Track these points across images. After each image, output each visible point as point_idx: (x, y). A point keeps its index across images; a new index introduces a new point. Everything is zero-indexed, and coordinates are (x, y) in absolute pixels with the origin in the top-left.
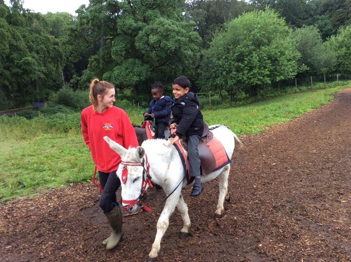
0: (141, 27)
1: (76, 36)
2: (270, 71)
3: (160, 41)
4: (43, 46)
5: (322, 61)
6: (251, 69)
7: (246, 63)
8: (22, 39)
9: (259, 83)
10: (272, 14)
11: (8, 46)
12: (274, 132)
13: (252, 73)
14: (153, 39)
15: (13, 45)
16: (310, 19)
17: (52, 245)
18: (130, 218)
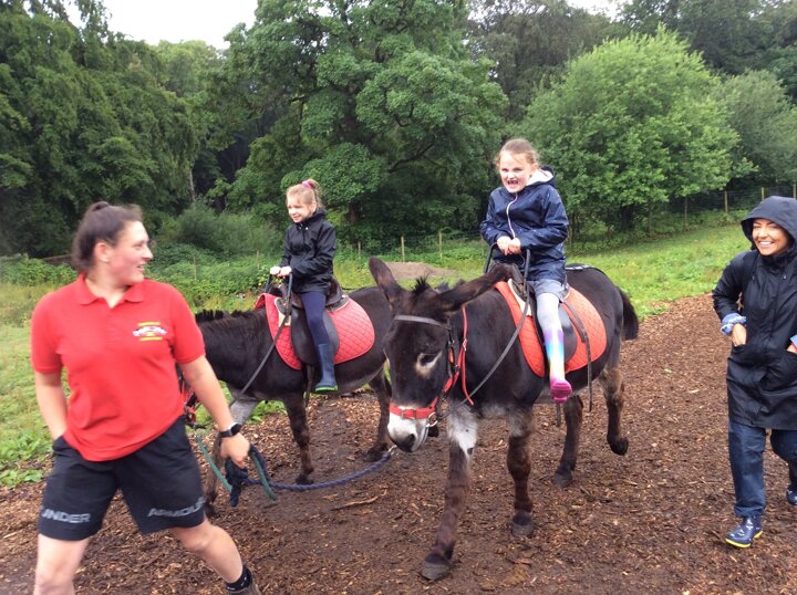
0: (370, 73)
1: (224, 92)
2: (667, 173)
3: (412, 104)
4: (150, 114)
5: (788, 153)
6: (622, 168)
7: (612, 153)
8: (106, 98)
9: (641, 200)
10: (673, 43)
11: (74, 113)
12: (684, 315)
13: (624, 178)
14: (396, 98)
15: (85, 111)
16: (759, 55)
17: (179, 570)
18: (357, 511)
